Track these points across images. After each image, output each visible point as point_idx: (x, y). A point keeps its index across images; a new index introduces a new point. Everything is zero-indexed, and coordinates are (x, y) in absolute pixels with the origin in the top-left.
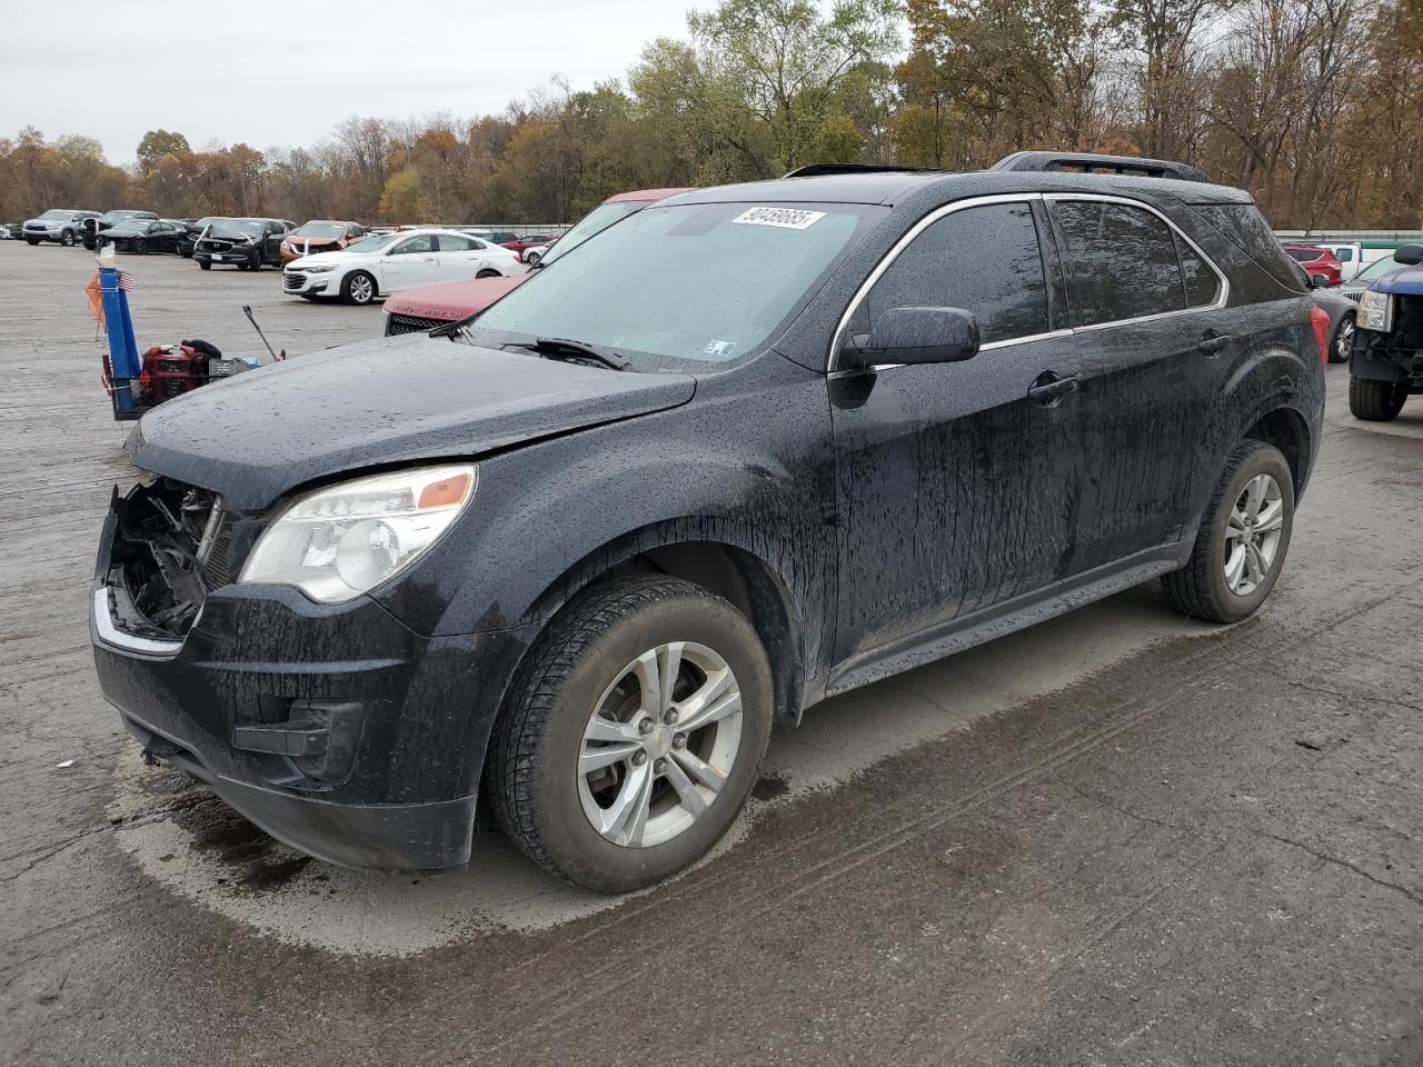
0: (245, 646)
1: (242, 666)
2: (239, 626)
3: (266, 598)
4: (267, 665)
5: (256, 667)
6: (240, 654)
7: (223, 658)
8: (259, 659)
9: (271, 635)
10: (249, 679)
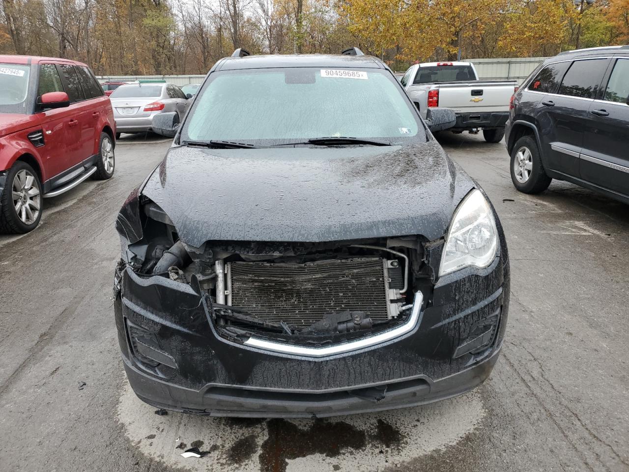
0: (460, 304)
1: (461, 315)
2: (456, 295)
3: (467, 276)
4: (473, 308)
5: (469, 311)
6: (459, 309)
7: (449, 316)
8: (468, 307)
9: (472, 293)
10: (467, 319)
